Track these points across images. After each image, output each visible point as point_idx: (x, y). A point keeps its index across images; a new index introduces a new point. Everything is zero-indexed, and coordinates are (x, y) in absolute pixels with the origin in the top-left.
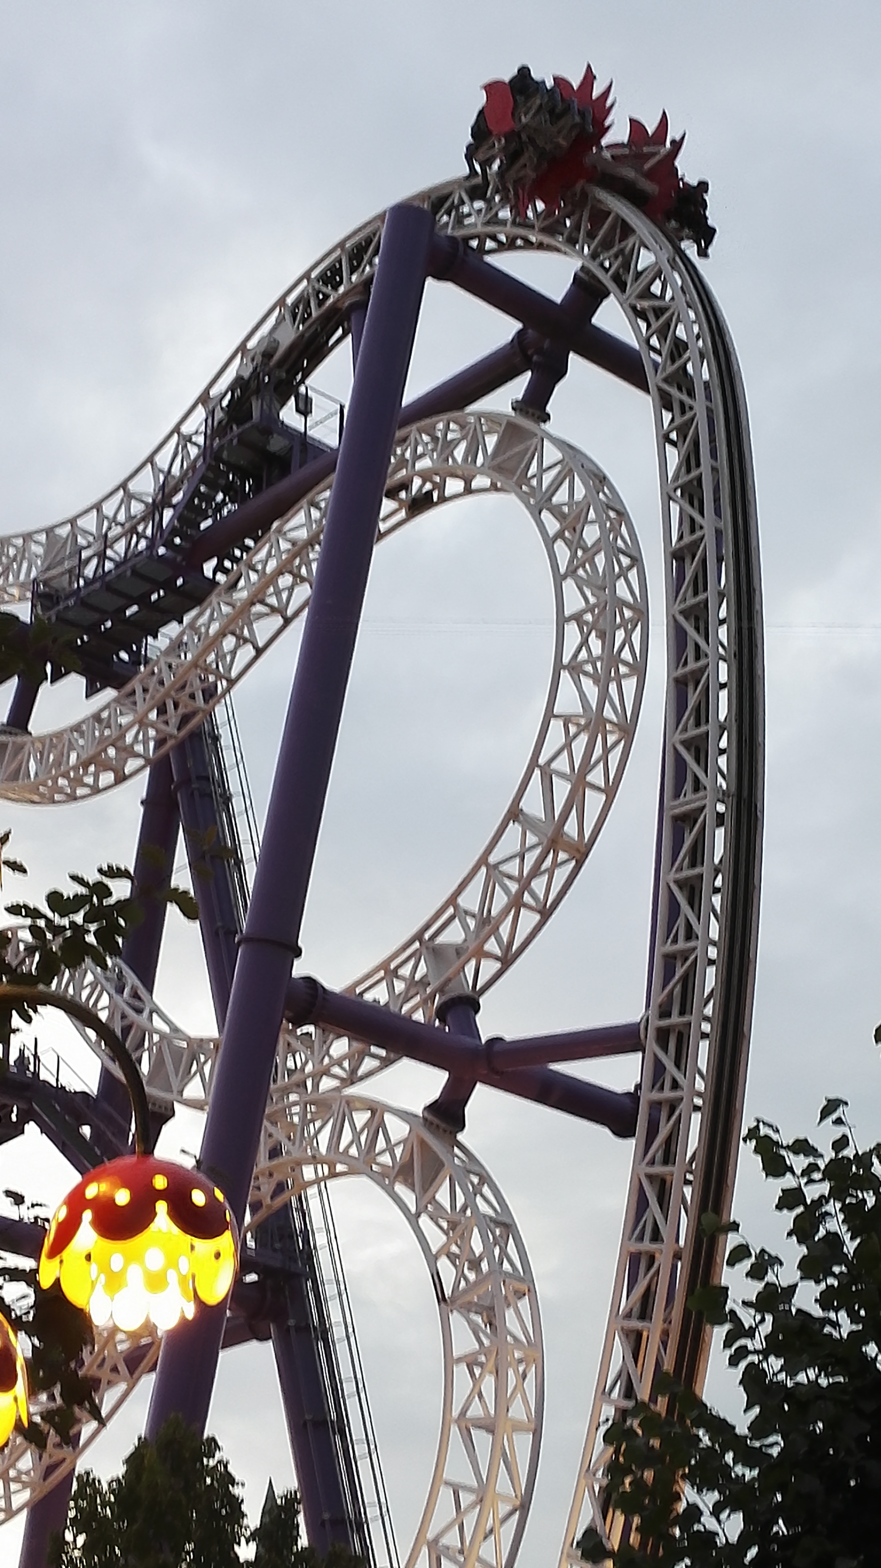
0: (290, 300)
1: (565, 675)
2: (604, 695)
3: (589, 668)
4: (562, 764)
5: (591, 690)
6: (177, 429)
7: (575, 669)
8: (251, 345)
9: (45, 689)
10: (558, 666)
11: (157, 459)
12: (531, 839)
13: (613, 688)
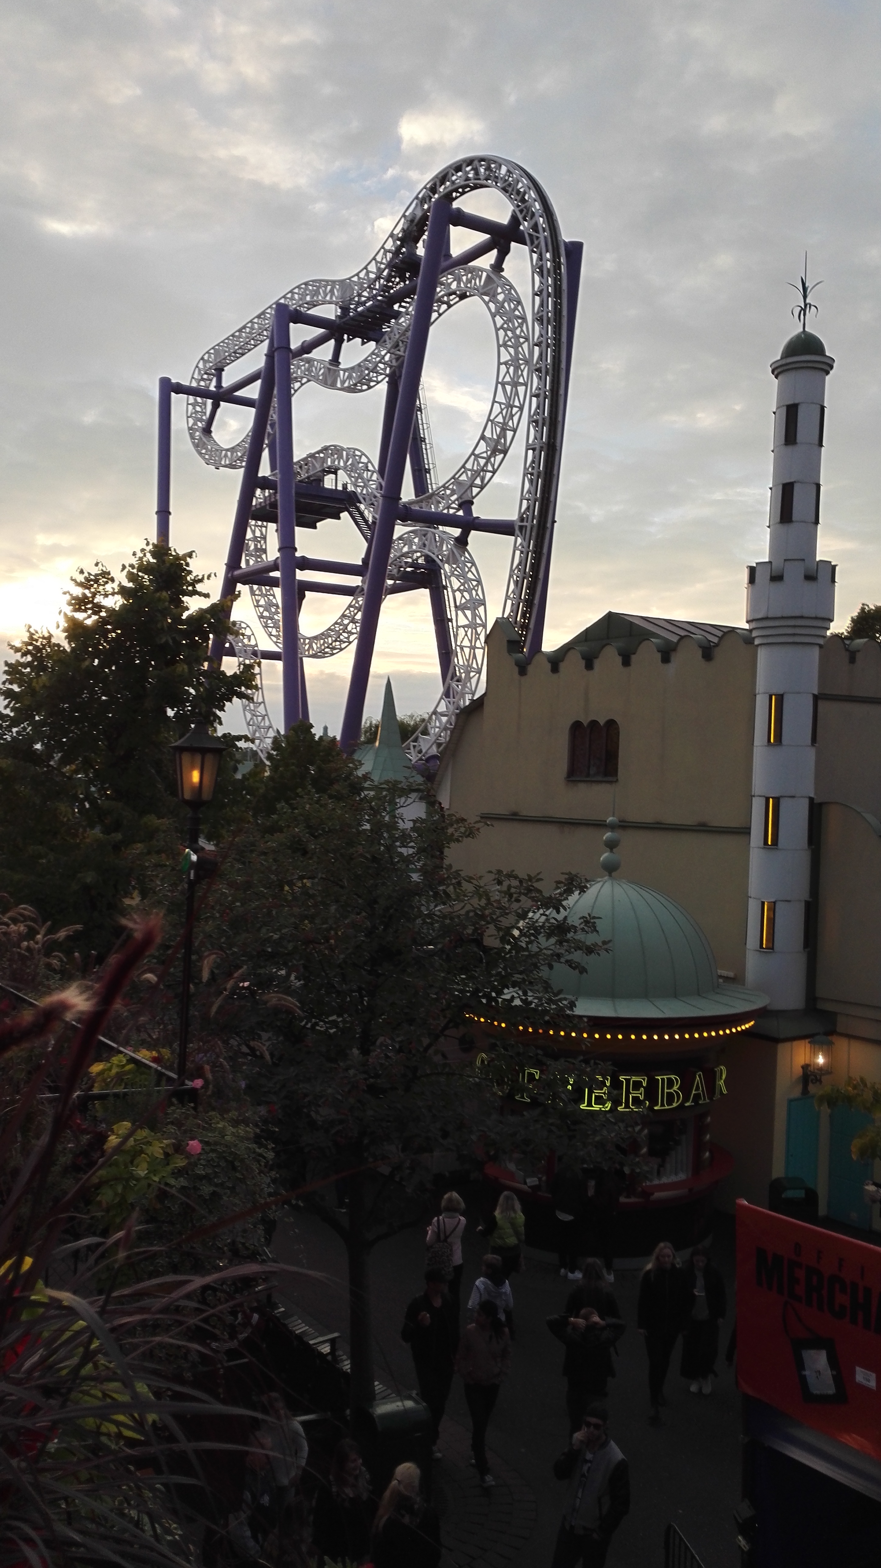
0: (420, 196)
1: (502, 349)
2: (517, 352)
3: (509, 343)
4: (507, 379)
5: (512, 350)
6: (383, 247)
7: (505, 345)
8: (407, 214)
9: (345, 345)
10: (499, 346)
11: (377, 257)
12: (503, 406)
13: (520, 349)
